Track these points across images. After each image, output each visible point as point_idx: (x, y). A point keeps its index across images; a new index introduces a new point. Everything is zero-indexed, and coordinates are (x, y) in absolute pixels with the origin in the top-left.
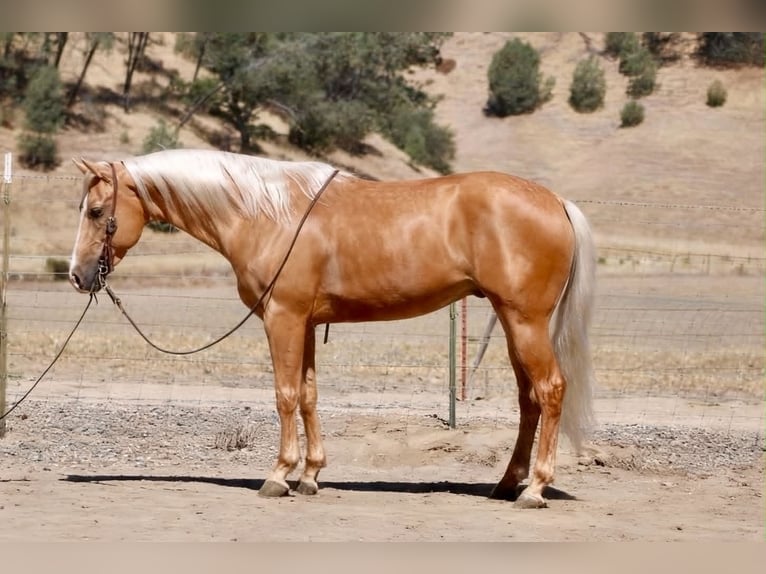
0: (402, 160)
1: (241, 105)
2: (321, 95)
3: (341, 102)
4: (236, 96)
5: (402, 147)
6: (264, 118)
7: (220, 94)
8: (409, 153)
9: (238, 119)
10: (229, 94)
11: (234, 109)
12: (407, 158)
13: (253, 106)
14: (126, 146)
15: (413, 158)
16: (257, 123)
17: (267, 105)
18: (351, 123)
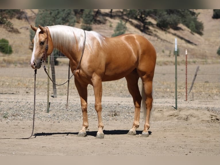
0: (188, 31)
1: (143, 16)
2: (165, 13)
3: (171, 15)
4: (142, 13)
5: (189, 27)
6: (150, 20)
7: (137, 13)
8: (191, 29)
9: (142, 20)
10: (140, 13)
11: (141, 17)
12: (190, 30)
13: (147, 16)
14: (111, 28)
15: (192, 30)
16: (147, 21)
17: (151, 16)
18: (174, 21)
